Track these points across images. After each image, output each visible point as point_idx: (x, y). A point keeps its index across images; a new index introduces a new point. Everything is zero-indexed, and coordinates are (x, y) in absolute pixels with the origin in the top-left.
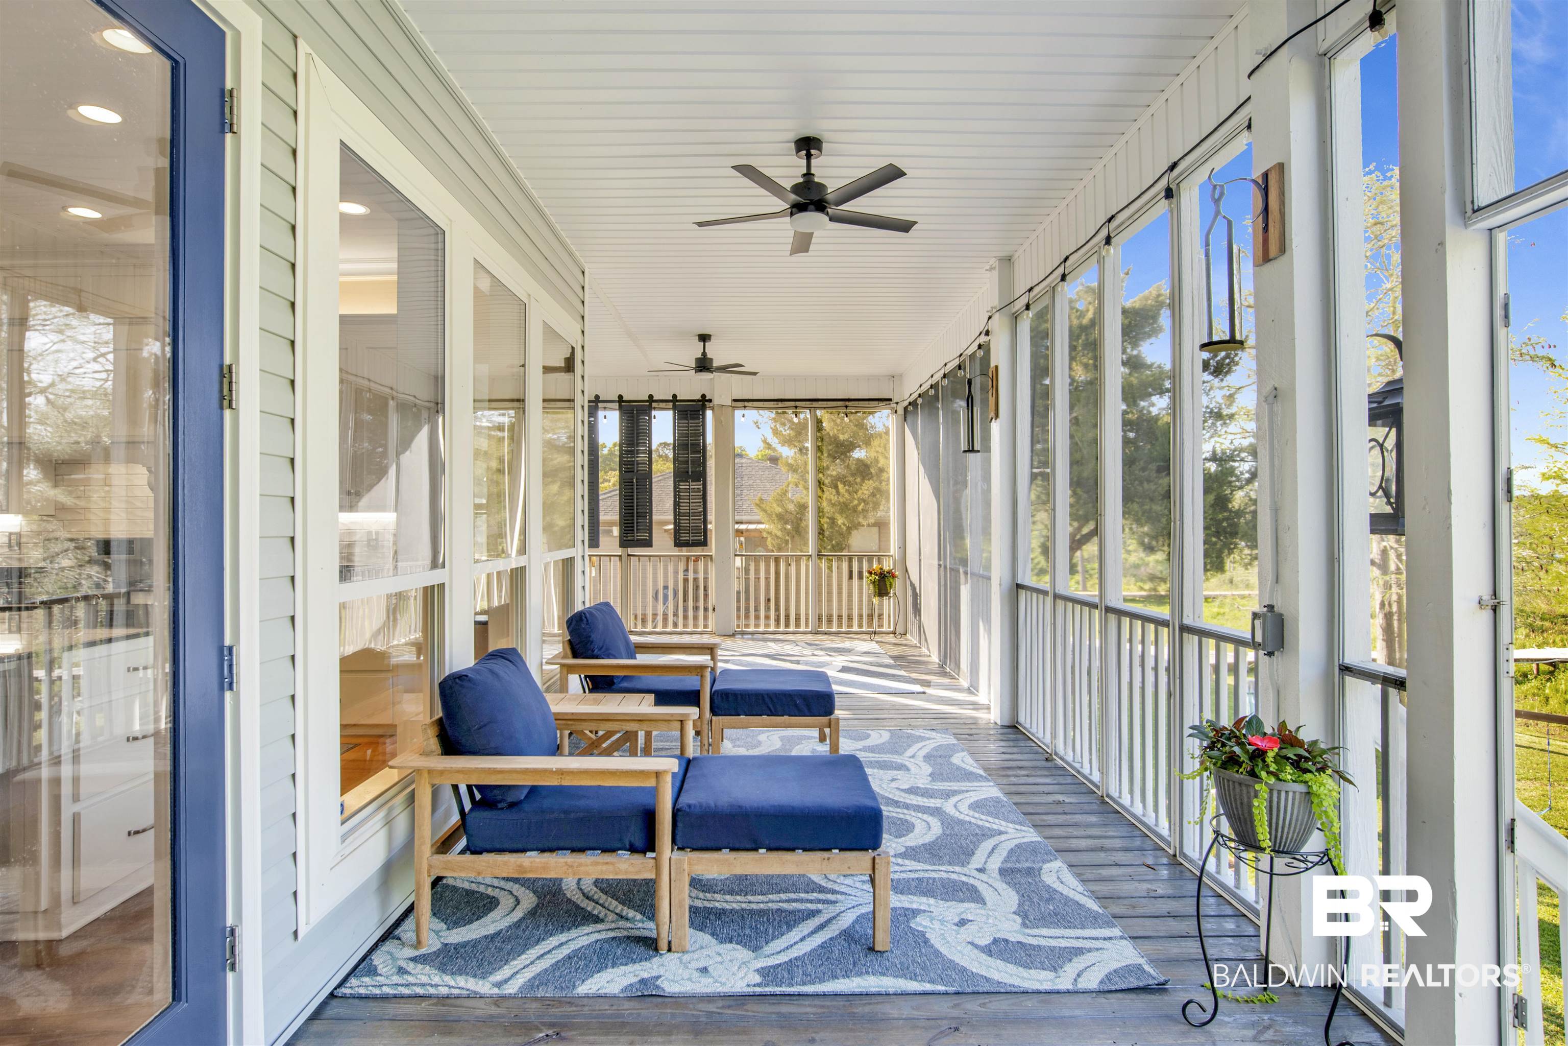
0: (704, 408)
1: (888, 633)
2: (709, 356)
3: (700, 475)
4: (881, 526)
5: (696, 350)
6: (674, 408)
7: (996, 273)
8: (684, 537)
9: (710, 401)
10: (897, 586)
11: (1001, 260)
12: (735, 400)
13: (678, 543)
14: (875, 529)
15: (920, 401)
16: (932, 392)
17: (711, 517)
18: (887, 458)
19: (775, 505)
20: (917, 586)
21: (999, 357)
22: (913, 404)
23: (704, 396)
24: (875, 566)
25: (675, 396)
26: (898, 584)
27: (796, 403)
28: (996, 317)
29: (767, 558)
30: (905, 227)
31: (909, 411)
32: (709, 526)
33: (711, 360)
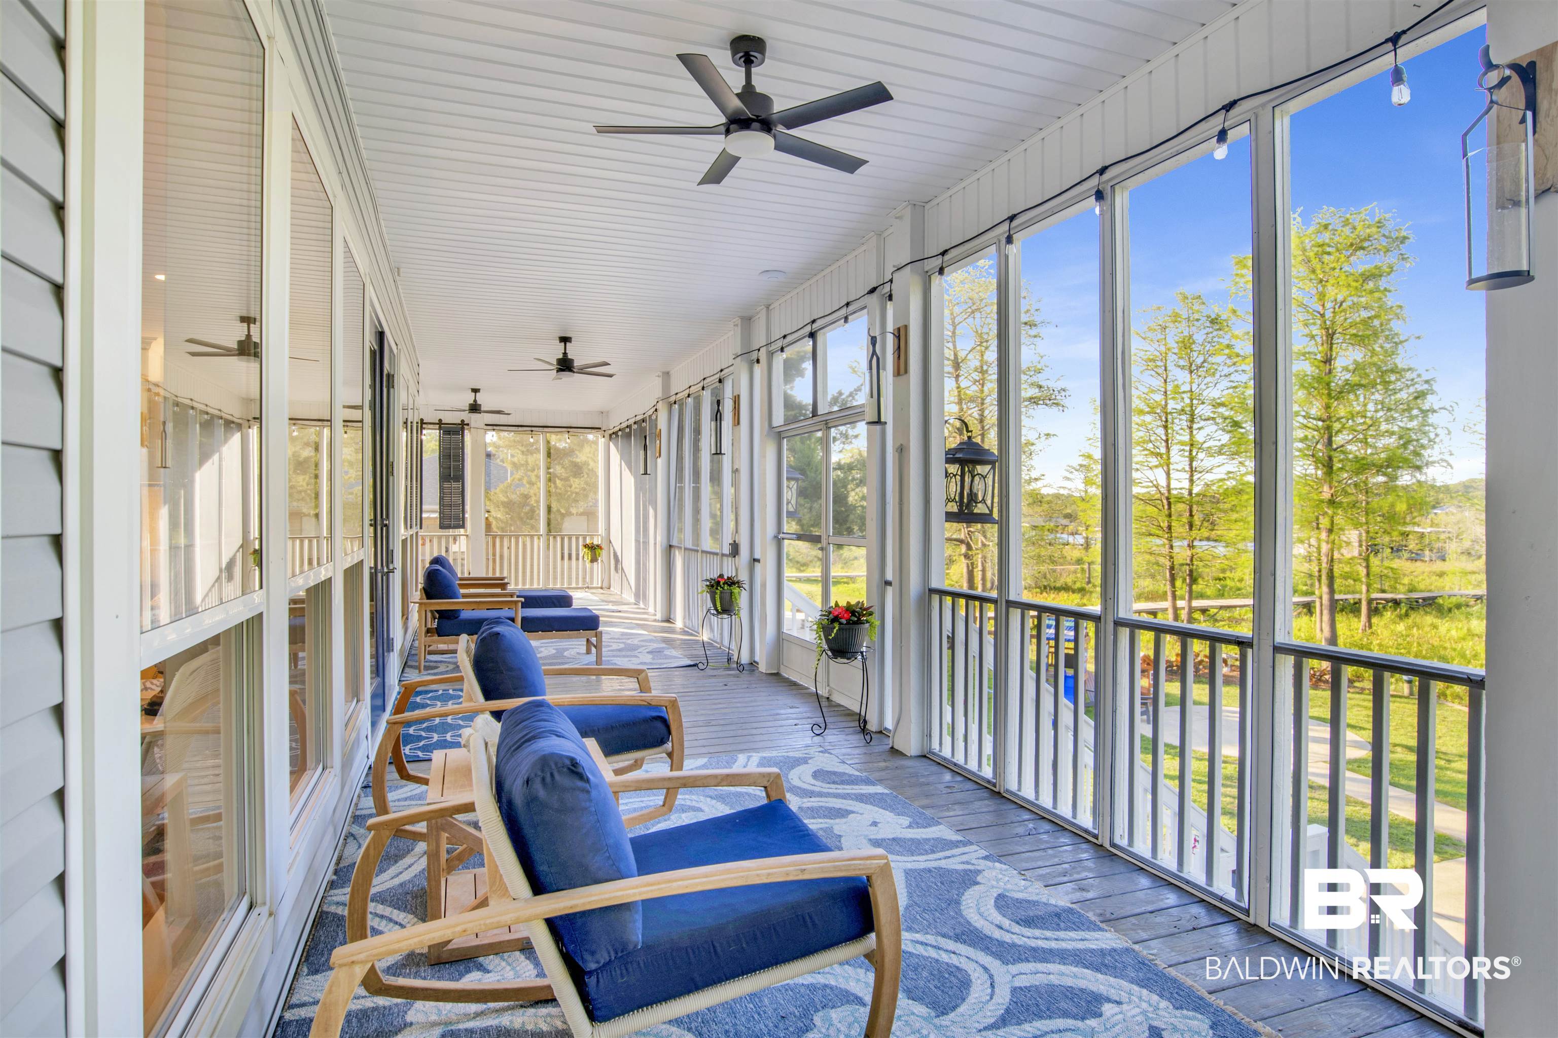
0: (463, 430)
1: (597, 588)
2: (479, 402)
3: (459, 477)
4: (590, 515)
5: (470, 398)
6: (440, 429)
7: (660, 379)
8: (446, 522)
9: (468, 425)
10: (603, 555)
11: (663, 373)
12: (487, 425)
13: (442, 527)
14: (584, 518)
15: (620, 433)
16: (628, 430)
17: (468, 507)
18: (596, 462)
19: (501, 496)
20: (619, 554)
21: (662, 424)
22: (615, 433)
23: (463, 421)
24: (588, 541)
25: (440, 420)
26: (604, 553)
27: (532, 428)
28: (660, 402)
29: (510, 536)
30: (610, 376)
31: (613, 435)
32: (466, 516)
33: (480, 405)
